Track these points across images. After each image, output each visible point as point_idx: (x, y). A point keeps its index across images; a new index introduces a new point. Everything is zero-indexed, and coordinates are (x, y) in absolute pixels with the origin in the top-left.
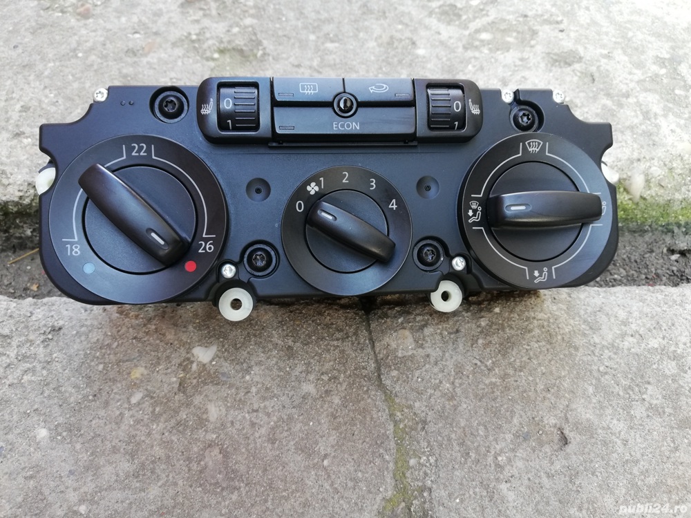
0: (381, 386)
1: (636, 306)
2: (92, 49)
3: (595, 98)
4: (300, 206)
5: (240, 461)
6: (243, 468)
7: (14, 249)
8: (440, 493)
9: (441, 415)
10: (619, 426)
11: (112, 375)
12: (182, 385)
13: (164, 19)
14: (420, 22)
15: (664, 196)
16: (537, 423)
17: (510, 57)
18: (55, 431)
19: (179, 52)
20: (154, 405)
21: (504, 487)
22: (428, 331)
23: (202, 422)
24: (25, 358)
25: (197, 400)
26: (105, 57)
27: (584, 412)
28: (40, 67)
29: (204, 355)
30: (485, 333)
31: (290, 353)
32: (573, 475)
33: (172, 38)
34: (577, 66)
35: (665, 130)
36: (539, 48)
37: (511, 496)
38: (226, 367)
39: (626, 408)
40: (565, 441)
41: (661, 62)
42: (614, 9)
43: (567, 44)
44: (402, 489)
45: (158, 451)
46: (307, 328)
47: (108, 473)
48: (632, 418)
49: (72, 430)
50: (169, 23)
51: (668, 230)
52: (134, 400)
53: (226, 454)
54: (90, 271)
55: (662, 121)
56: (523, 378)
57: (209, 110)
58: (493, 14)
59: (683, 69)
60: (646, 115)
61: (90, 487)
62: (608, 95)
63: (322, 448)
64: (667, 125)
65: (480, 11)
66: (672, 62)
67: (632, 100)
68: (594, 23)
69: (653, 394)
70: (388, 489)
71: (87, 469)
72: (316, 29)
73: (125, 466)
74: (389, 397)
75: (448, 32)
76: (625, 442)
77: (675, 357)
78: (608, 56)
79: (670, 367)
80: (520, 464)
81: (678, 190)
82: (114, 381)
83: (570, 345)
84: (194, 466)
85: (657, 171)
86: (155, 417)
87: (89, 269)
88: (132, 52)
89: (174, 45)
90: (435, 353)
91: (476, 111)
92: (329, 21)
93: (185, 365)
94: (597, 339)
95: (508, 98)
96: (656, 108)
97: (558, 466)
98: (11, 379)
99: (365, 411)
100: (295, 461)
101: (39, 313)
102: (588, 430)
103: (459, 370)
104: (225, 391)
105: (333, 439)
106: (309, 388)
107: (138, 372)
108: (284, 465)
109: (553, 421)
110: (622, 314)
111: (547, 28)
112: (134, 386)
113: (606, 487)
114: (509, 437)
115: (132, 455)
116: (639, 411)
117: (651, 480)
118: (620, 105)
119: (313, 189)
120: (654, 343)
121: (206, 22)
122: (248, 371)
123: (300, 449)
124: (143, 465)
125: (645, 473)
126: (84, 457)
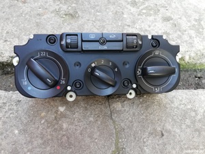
0: (112, 118)
1: (184, 96)
2: (27, 13)
3: (176, 32)
4: (89, 70)
5: (72, 140)
6: (73, 142)
7: (5, 74)
8: (128, 149)
9: (128, 127)
10: (178, 131)
11: (36, 115)
12: (56, 118)
13: (48, 4)
14: (125, 6)
15: (194, 62)
16: (155, 130)
17: (151, 18)
18: (20, 131)
19: (53, 15)
20: (48, 124)
21: (145, 148)
22: (125, 103)
23: (61, 129)
24: (10, 109)
25: (60, 122)
26: (31, 16)
27: (168, 127)
28: (11, 19)
29: (62, 109)
30: (141, 103)
31: (86, 109)
32: (164, 144)
33: (51, 10)
34: (171, 21)
35: (196, 42)
36: (160, 15)
37: (147, 150)
38: (68, 113)
39: (180, 126)
40: (163, 135)
41: (196, 20)
42: (183, 3)
43: (168, 14)
44: (117, 148)
45: (49, 137)
46: (91, 101)
47: (35, 143)
48: (182, 128)
49: (25, 131)
50: (50, 5)
51: (195, 71)
52: (42, 122)
53: (68, 138)
54: (30, 89)
55: (195, 39)
56: (152, 117)
57: (63, 42)
58: (147, 4)
59: (202, 23)
60: (190, 37)
61: (30, 147)
62: (180, 31)
63: (95, 136)
64: (197, 40)
65: (143, 3)
66: (199, 20)
67: (187, 32)
68: (177, 7)
69: (188, 122)
70: (113, 148)
71: (29, 142)
72: (94, 8)
73: (40, 141)
74: (114, 122)
75: (133, 10)
76: (179, 136)
77: (195, 111)
78: (180, 18)
79: (193, 114)
80: (150, 141)
81: (198, 60)
82: (36, 117)
83: (165, 107)
84: (60, 142)
85: (193, 55)
86: (48, 127)
87: (29, 88)
88: (39, 15)
89: (52, 12)
90: (127, 109)
91: (140, 43)
92: (98, 5)
93: (56, 112)
94: (173, 105)
95: (150, 37)
96: (194, 35)
97: (160, 142)
98: (7, 116)
99: (107, 126)
100: (87, 140)
101: (14, 96)
102: (169, 132)
103: (134, 114)
104: (68, 120)
105: (98, 134)
106: (91, 119)
107: (43, 114)
108: (85, 141)
109: (160, 129)
110: (180, 98)
111: (162, 9)
112: (42, 118)
113: (173, 148)
114: (147, 134)
115: (42, 138)
116: (184, 127)
117: (186, 146)
118: (183, 34)
119: (93, 65)
120: (189, 107)
121: (61, 5)
122: (74, 114)
123: (89, 137)
124: (45, 141)
125: (184, 144)
126: (29, 139)
